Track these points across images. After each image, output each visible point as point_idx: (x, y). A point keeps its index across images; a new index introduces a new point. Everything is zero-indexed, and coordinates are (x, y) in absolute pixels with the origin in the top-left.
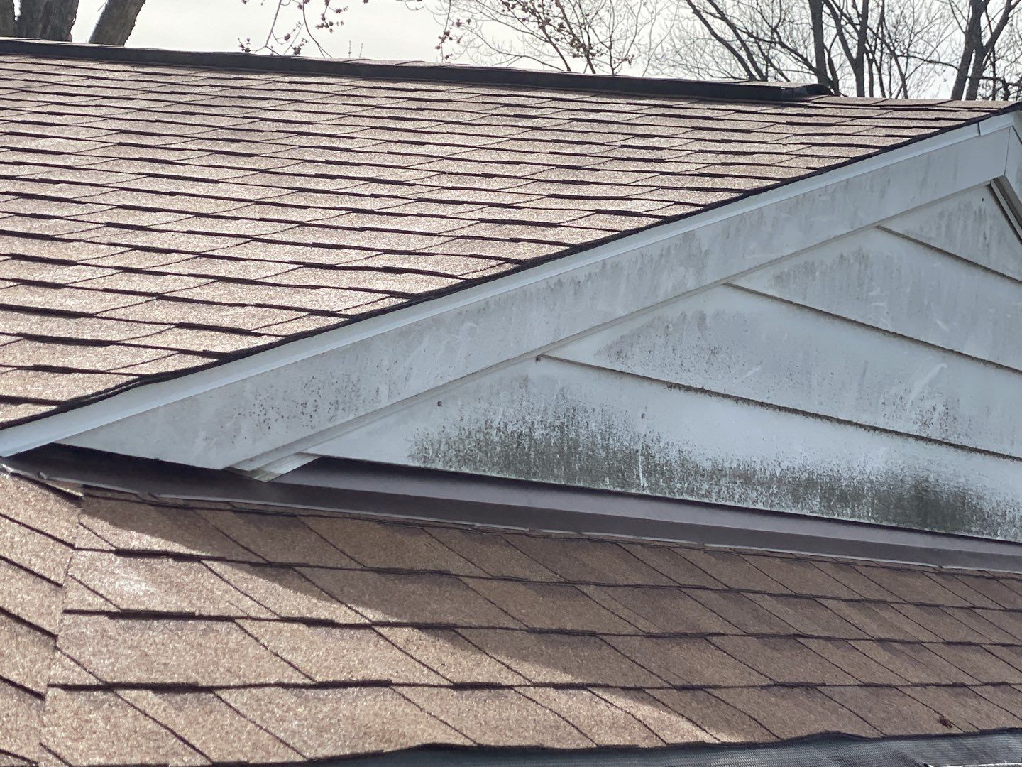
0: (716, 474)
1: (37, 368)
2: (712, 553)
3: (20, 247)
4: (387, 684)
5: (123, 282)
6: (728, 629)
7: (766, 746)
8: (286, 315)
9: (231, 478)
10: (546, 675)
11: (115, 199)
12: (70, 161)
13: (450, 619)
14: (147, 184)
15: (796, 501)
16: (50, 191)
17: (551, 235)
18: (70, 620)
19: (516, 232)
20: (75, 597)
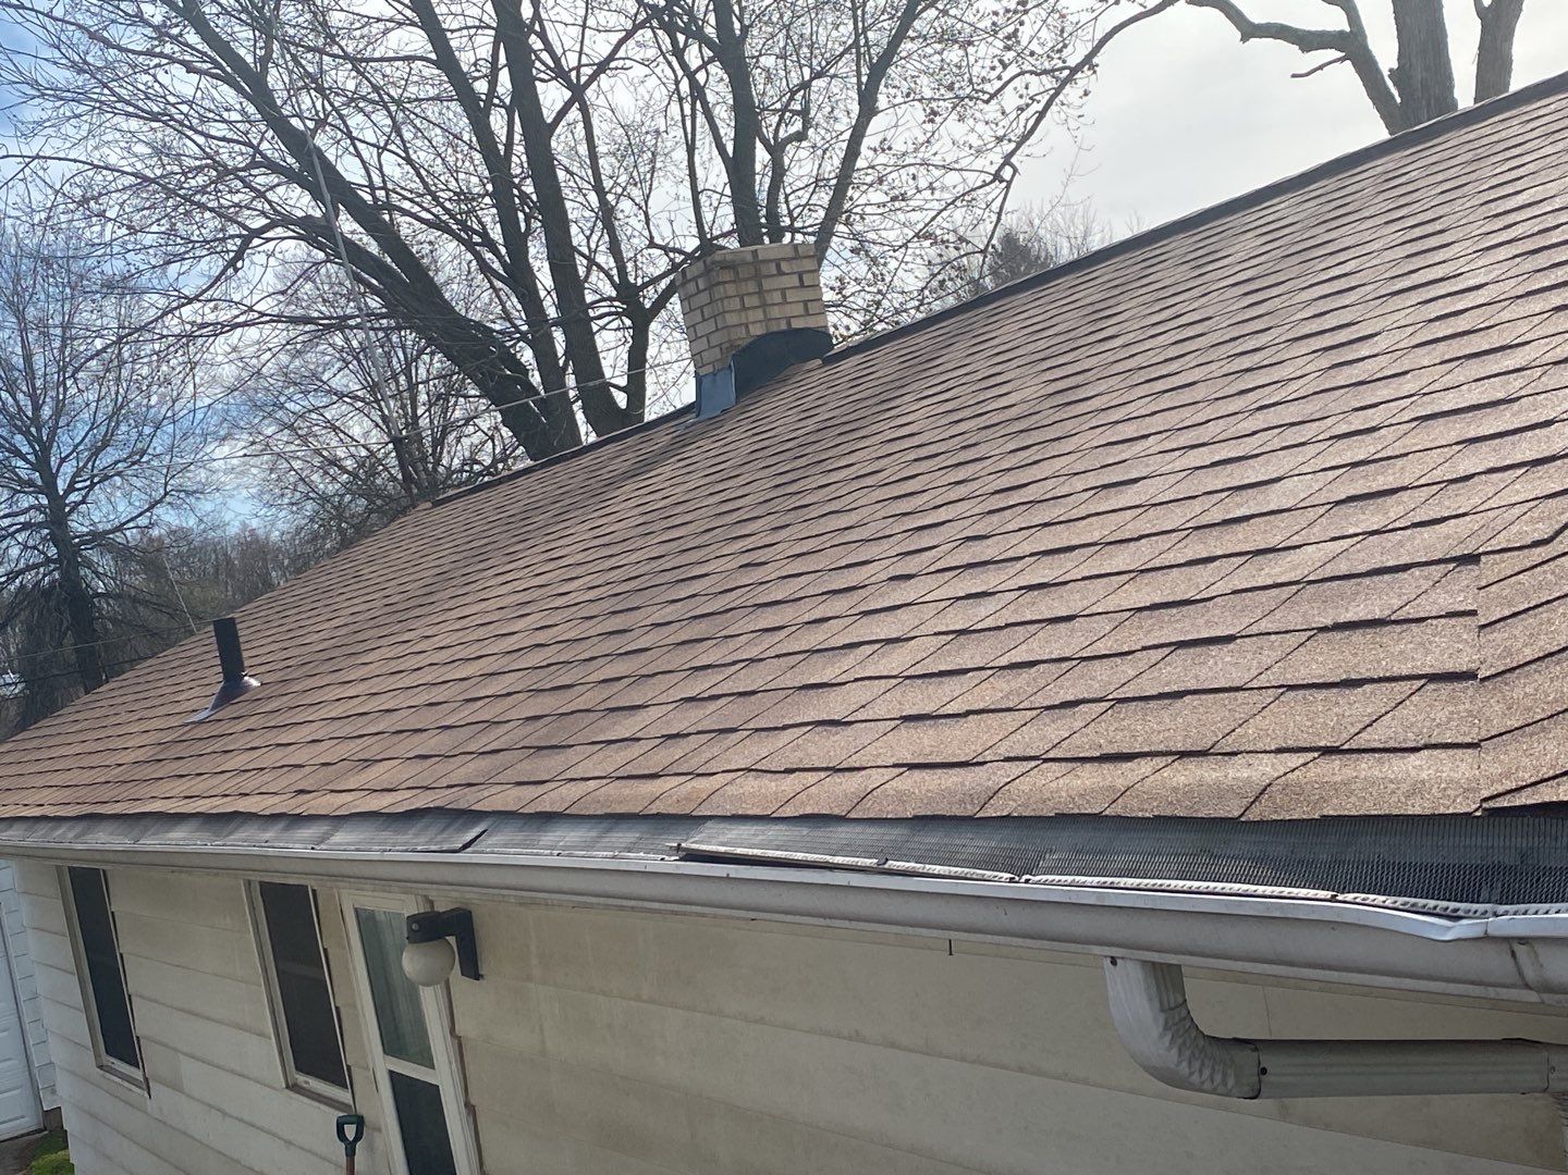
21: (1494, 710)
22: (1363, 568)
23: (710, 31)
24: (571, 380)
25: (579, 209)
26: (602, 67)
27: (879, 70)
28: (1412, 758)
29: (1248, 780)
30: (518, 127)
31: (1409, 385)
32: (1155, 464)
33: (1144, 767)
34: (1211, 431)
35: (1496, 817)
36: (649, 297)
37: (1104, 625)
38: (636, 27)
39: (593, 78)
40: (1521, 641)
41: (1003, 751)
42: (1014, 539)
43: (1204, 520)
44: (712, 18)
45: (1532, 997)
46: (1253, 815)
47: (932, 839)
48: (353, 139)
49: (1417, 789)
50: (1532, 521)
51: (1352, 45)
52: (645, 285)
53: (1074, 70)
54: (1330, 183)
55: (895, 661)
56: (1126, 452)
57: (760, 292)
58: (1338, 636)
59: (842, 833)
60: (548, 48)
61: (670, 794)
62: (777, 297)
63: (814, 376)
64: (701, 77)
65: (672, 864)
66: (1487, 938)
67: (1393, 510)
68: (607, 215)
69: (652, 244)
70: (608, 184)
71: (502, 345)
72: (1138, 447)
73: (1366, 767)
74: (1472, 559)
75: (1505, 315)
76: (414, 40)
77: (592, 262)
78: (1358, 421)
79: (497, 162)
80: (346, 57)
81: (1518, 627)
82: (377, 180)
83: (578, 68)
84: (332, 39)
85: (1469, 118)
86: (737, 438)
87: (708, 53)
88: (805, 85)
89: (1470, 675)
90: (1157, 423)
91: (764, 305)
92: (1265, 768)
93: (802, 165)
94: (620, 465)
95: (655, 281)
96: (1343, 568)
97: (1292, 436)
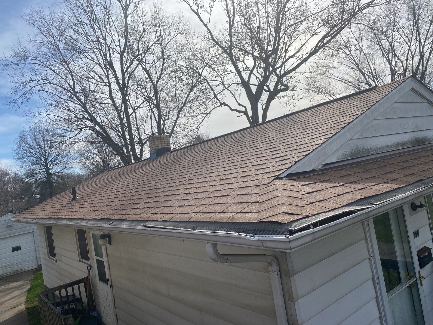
0: (382, 148)
1: (282, 165)
2: (387, 159)
3: (271, 150)
4: (349, 192)
5: (287, 150)
6: (395, 170)
7: (410, 185)
8: (312, 147)
9: (313, 171)
10: (371, 184)
11: (280, 140)
12: (272, 137)
13: (353, 181)
14: (283, 136)
15: (397, 148)
16: (271, 141)
17: (345, 122)
18: (302, 196)
19: (340, 124)
20: (302, 193)
21: (261, 207)
22: (244, 186)
23: (155, 103)
24: (131, 153)
25: (134, 128)
26: (138, 107)
27: (180, 111)
28: (250, 214)
29: (227, 217)
30: (125, 115)
31: (251, 161)
32: (216, 170)
33: (213, 214)
34: (225, 166)
35: (261, 223)
36: (144, 141)
37: (208, 193)
38: (144, 102)
39: (137, 108)
40: (265, 198)
41: (193, 211)
42: (196, 180)
43: (223, 178)
44: (155, 101)
45: (264, 249)
46: (228, 222)
47: (182, 224)
48: (99, 115)
49: (250, 218)
50: (267, 181)
51: (246, 113)
52: (143, 140)
53: (208, 114)
54: (242, 132)
55: (178, 197)
56: (213, 168)
57: (161, 142)
58: (240, 196)
59: (169, 223)
60: (130, 104)
61: (143, 217)
62: (163, 143)
63: (168, 155)
64: (153, 110)
65: (142, 228)
66: (259, 240)
67: (248, 178)
68: (138, 129)
69: (145, 134)
70: (138, 124)
71: (120, 147)
72: (214, 167)
73: (243, 215)
74: (258, 186)
75: (264, 152)
76: (110, 101)
77: (135, 136)
78: (244, 166)
79: (121, 120)
80: (98, 103)
81: (264, 196)
82: (103, 122)
83: (135, 107)
84: (96, 100)
85: (261, 124)
86: (156, 163)
87: (154, 106)
88: (169, 112)
89: (258, 202)
90: (217, 164)
91: (161, 144)
92: (230, 215)
94: (138, 166)
95: (145, 139)
96: (241, 186)
97: (235, 167)
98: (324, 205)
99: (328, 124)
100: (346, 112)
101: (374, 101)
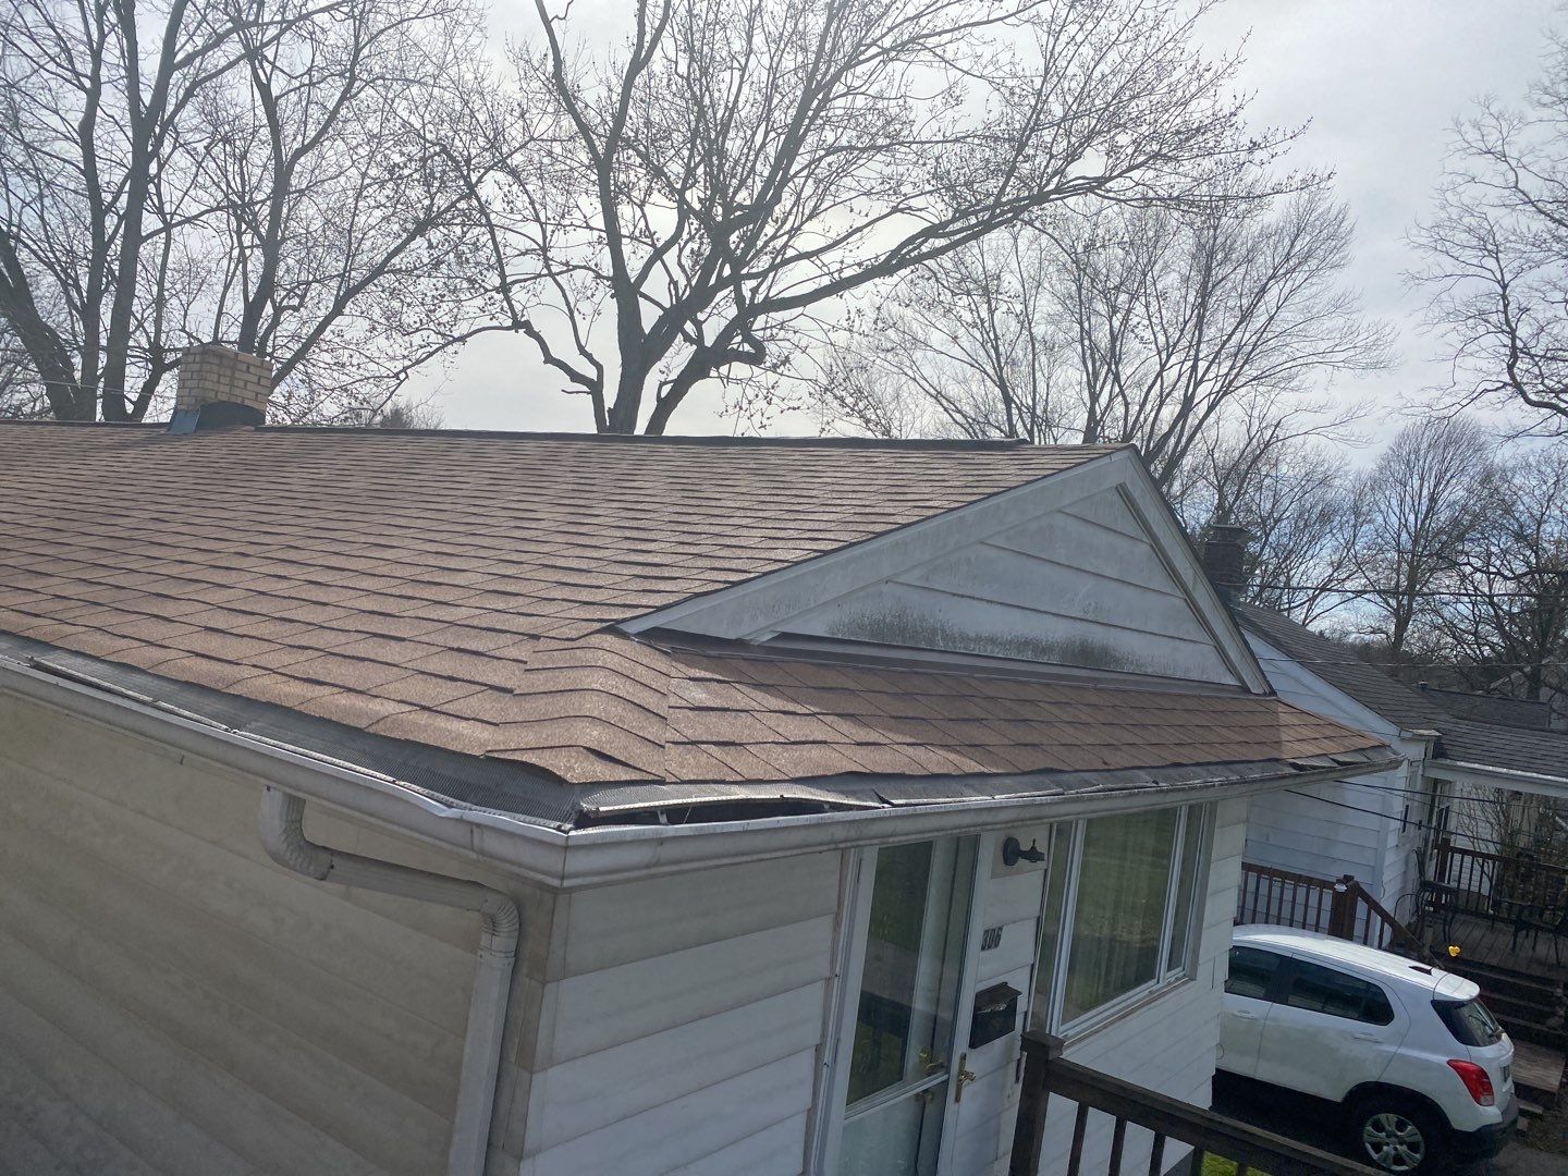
0: (978, 639)
1: (644, 591)
2: (978, 679)
3: (628, 534)
4: (825, 742)
5: (680, 549)
6: (990, 717)
7: (1016, 774)
8: (762, 562)
9: (740, 643)
10: (900, 738)
11: (671, 509)
12: (648, 492)
13: (851, 711)
14: (686, 502)
15: (1019, 652)
16: (639, 506)
17: (891, 519)
18: (671, 711)
19: (873, 518)
20: (673, 701)
21: (513, 710)
22: (485, 626)
23: (263, 231)
24: (101, 385)
25: (143, 292)
26: (188, 220)
27: (352, 292)
28: (464, 724)
29: (377, 712)
30: (121, 231)
31: (546, 548)
32: (406, 542)
33: (327, 690)
34: (444, 536)
35: (490, 761)
36: (170, 358)
37: (341, 613)
38: (219, 208)
39: (180, 224)
40: (539, 682)
41: (254, 661)
42: (314, 555)
43: (419, 578)
44: (266, 224)
45: (474, 856)
46: (371, 730)
47: (190, 697)
48: (8, 190)
49: (459, 737)
50: (571, 629)
51: (595, 388)
52: (169, 350)
53: (455, 340)
54: (552, 444)
55: (218, 597)
56: (397, 532)
57: (232, 378)
58: (455, 654)
59: (139, 679)
60: (159, 194)
61: (43, 628)
62: (241, 384)
63: (246, 434)
64: (248, 252)
65: (24, 668)
66: (460, 820)
67: (512, 603)
68: (160, 302)
69: (183, 330)
70: (167, 285)
71: (62, 349)
72: (404, 531)
73: (441, 722)
74: (536, 637)
75: (603, 533)
76: (75, 153)
77: (140, 325)
78: (515, 557)
79: (101, 245)
80: (23, 141)
81: (542, 676)
82: (15, 220)
83: (172, 215)
84: (17, 125)
86: (186, 450)
87: (257, 241)
88: (309, 283)
89: (510, 691)
90: (419, 523)
91: (232, 386)
92: (390, 708)
93: (289, 324)
94: (106, 441)
95: (176, 350)
96: (475, 622)
97: (482, 553)
98: (729, 760)
99: (839, 509)
100: (906, 490)
101: (1002, 484)
